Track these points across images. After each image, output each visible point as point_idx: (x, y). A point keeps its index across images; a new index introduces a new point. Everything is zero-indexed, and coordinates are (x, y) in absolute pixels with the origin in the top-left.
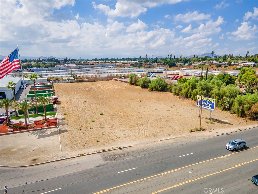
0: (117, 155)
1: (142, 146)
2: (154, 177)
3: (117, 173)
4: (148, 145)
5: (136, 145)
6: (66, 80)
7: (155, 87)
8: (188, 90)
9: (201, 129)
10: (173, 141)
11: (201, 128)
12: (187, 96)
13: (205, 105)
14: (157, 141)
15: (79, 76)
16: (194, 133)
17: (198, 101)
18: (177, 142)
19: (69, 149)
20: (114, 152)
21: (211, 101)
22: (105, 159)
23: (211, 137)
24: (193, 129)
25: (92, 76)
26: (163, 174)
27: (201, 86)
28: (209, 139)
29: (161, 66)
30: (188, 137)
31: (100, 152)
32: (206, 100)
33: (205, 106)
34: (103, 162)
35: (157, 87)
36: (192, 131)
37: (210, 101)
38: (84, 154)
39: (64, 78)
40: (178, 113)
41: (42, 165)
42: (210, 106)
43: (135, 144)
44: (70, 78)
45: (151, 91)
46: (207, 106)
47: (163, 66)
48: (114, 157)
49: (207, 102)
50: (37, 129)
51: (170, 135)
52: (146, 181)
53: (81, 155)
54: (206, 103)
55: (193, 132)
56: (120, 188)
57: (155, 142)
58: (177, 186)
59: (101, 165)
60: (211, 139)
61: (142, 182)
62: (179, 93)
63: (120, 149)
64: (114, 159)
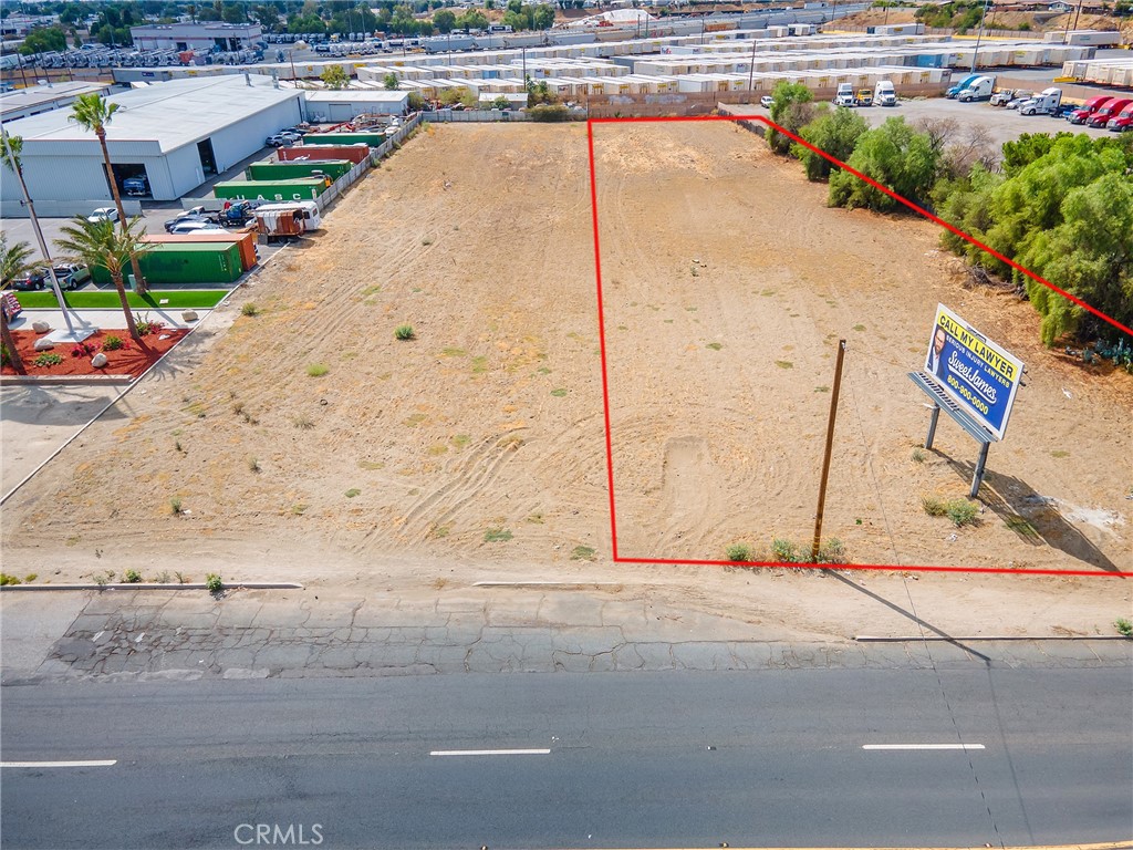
0: (151, 630)
4: (376, 604)
7: (865, 182)
11: (814, 550)
12: (1001, 270)
13: (962, 382)
14: (457, 585)
15: (562, 88)
17: (938, 343)
18: (562, 626)
20: (161, 608)
21: (998, 369)
22: (68, 641)
25: (623, 87)
31: (102, 590)
32: (972, 348)
33: (963, 390)
34: (32, 662)
35: (870, 185)
36: (740, 560)
37: (993, 364)
38: (30, 579)
39: (482, 97)
42: (986, 403)
44: (511, 97)
45: (839, 205)
46: (974, 393)
48: (119, 642)
49: (975, 367)
51: (580, 554)
54: (972, 373)
62: (970, 239)
63: (217, 589)
64: (108, 655)
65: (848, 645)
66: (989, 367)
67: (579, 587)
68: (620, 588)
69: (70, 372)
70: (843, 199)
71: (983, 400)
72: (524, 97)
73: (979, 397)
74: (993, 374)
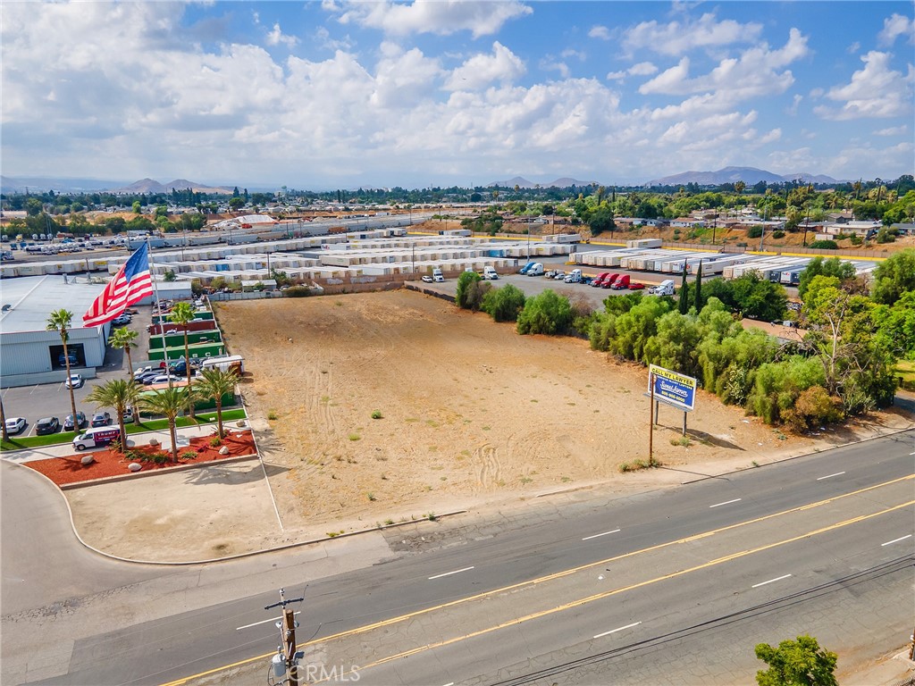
0: (424, 535)
1: (489, 513)
2: (514, 589)
3: (427, 579)
4: (505, 510)
5: (474, 508)
6: (250, 290)
7: (538, 321)
8: (634, 338)
9: (654, 464)
10: (572, 497)
11: (651, 461)
12: (629, 356)
13: (669, 392)
14: (530, 498)
15: (293, 275)
16: (630, 474)
18: (583, 501)
19: (299, 520)
20: (416, 529)
21: (686, 383)
22: (394, 546)
23: (675, 486)
24: (630, 462)
25: (334, 273)
26: (535, 581)
27: (669, 331)
28: (668, 493)
29: (566, 228)
30: (612, 485)
31: (381, 529)
32: (671, 378)
33: (670, 395)
34: (390, 554)
36: (626, 470)
37: (683, 382)
38: (342, 532)
39: (245, 283)
40: (598, 411)
41: (241, 561)
42: (683, 397)
43: (470, 506)
44: (266, 283)
45: (525, 333)
46: (676, 395)
47: (573, 227)
48: (416, 541)
49: (675, 385)
50: (205, 462)
51: (565, 480)
52: (494, 597)
53: (333, 537)
54: (674, 388)
55: (629, 470)
56: (434, 612)
57: (523, 499)
58: (566, 607)
59: (387, 560)
60: (674, 492)
61: (484, 599)
62: (608, 343)
63: (432, 519)
64: (418, 545)
65: (681, 486)
67: (576, 490)
68: (591, 487)
69: (215, 459)
70: (526, 330)
72: (273, 282)
73: (679, 396)
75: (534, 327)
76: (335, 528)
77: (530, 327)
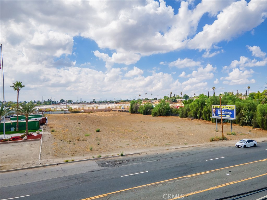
0: (118, 161)
3: (120, 177)
4: (161, 152)
5: (144, 152)
6: (60, 111)
7: (159, 111)
11: (223, 137)
14: (171, 149)
15: (75, 108)
16: (216, 142)
17: (214, 111)
19: (52, 157)
20: (114, 159)
21: (230, 108)
22: (101, 165)
25: (89, 108)
31: (95, 159)
32: (223, 108)
33: (223, 115)
34: (99, 168)
35: (160, 112)
36: (213, 140)
38: (73, 160)
40: (190, 129)
43: (142, 151)
44: (65, 109)
48: (114, 163)
49: (225, 111)
51: (186, 144)
52: (163, 184)
53: (67, 162)
59: (96, 170)
61: (158, 185)
63: (123, 156)
64: (115, 165)
66: (228, 109)
70: (155, 115)
71: (228, 115)
73: (227, 115)
74: (229, 110)
75: (158, 114)
76: (70, 159)
77: (156, 114)
